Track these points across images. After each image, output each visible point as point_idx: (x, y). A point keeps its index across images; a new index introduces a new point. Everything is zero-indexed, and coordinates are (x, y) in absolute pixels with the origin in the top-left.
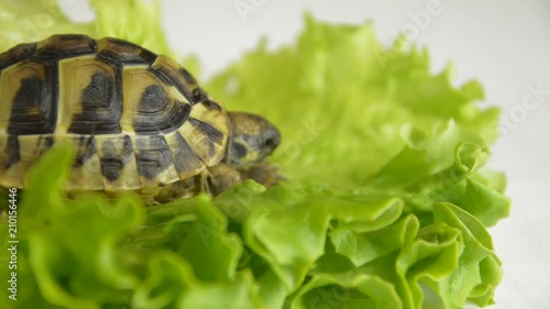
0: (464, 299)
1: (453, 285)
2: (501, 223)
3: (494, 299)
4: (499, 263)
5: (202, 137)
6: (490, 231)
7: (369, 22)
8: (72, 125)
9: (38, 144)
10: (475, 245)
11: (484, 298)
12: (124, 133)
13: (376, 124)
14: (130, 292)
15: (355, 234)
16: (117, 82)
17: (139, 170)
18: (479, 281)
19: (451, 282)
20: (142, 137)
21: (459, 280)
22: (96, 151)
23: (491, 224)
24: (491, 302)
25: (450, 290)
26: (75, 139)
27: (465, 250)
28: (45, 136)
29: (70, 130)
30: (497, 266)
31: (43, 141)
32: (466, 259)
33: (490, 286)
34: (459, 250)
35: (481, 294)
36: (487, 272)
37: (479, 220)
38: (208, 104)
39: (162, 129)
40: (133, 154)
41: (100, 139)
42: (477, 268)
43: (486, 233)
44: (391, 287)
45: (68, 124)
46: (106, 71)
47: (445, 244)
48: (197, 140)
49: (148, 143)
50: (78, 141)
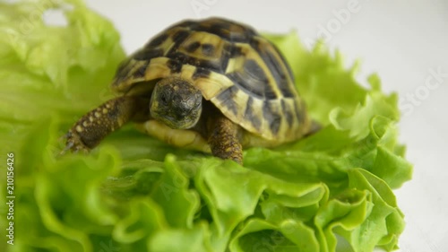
0: (373, 246)
1: (363, 236)
2: (406, 185)
3: (398, 245)
4: (402, 216)
6: (395, 192)
7: (294, 31)
10: (382, 205)
11: (390, 245)
14: (111, 227)
15: (281, 207)
18: (386, 233)
19: (361, 233)
21: (369, 231)
23: (396, 186)
24: (396, 247)
25: (360, 240)
27: (374, 208)
30: (400, 218)
32: (374, 215)
33: (394, 235)
34: (368, 208)
35: (387, 242)
36: (393, 224)
37: (386, 182)
42: (384, 221)
43: (391, 194)
44: (311, 231)
47: (355, 205)
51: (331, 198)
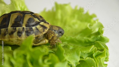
5: (42, 28)
7: (70, 3)
8: (12, 26)
9: (5, 30)
12: (23, 27)
13: (74, 24)
16: (23, 17)
17: (26, 34)
18: (106, 57)
20: (27, 28)
22: (16, 31)
26: (12, 28)
28: (6, 28)
29: (11, 27)
31: (6, 29)
38: (45, 22)
39: (32, 26)
40: (25, 31)
41: (17, 28)
44: (93, 59)
45: (11, 26)
46: (21, 15)
48: (40, 29)
49: (28, 29)
50: (13, 29)
51: (97, 50)
